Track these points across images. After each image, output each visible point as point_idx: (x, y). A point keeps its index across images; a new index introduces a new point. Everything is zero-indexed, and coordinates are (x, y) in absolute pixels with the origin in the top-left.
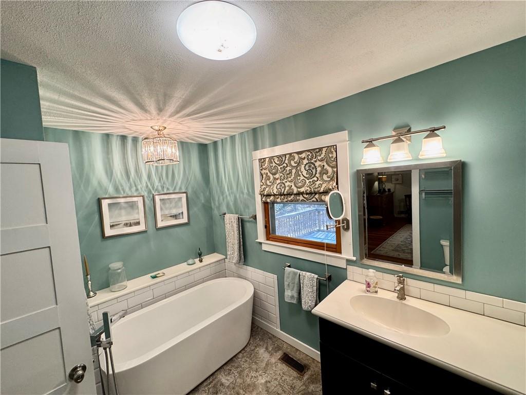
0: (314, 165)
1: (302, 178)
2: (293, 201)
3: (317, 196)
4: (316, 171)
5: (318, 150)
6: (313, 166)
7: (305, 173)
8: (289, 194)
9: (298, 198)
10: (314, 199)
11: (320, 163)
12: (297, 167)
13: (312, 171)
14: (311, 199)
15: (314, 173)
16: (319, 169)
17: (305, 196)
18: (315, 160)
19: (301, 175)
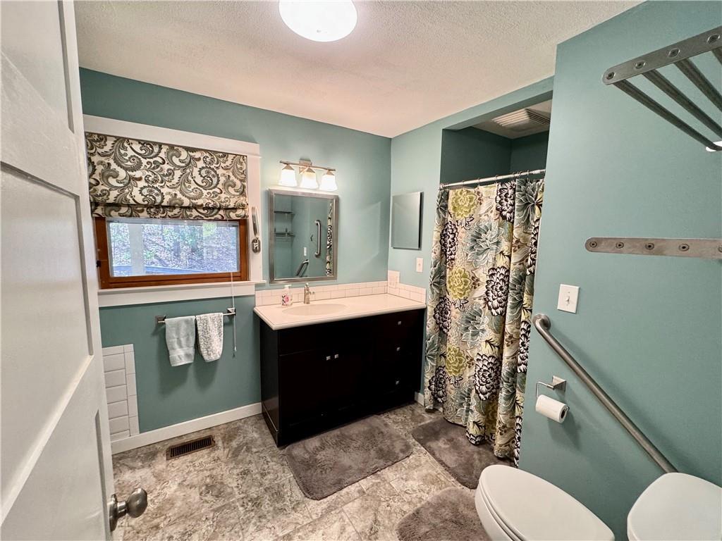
0: (215, 172)
1: (193, 186)
2: (178, 217)
3: (221, 212)
4: (218, 181)
5: (221, 154)
6: (213, 173)
7: (199, 180)
8: (172, 207)
9: (188, 213)
10: (218, 216)
11: (225, 172)
12: (184, 169)
13: (211, 180)
14: (212, 216)
15: (215, 182)
16: (222, 179)
17: (201, 211)
18: (218, 165)
19: (192, 182)
